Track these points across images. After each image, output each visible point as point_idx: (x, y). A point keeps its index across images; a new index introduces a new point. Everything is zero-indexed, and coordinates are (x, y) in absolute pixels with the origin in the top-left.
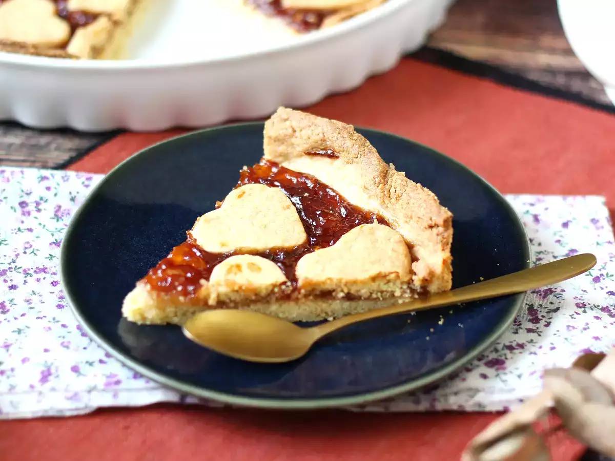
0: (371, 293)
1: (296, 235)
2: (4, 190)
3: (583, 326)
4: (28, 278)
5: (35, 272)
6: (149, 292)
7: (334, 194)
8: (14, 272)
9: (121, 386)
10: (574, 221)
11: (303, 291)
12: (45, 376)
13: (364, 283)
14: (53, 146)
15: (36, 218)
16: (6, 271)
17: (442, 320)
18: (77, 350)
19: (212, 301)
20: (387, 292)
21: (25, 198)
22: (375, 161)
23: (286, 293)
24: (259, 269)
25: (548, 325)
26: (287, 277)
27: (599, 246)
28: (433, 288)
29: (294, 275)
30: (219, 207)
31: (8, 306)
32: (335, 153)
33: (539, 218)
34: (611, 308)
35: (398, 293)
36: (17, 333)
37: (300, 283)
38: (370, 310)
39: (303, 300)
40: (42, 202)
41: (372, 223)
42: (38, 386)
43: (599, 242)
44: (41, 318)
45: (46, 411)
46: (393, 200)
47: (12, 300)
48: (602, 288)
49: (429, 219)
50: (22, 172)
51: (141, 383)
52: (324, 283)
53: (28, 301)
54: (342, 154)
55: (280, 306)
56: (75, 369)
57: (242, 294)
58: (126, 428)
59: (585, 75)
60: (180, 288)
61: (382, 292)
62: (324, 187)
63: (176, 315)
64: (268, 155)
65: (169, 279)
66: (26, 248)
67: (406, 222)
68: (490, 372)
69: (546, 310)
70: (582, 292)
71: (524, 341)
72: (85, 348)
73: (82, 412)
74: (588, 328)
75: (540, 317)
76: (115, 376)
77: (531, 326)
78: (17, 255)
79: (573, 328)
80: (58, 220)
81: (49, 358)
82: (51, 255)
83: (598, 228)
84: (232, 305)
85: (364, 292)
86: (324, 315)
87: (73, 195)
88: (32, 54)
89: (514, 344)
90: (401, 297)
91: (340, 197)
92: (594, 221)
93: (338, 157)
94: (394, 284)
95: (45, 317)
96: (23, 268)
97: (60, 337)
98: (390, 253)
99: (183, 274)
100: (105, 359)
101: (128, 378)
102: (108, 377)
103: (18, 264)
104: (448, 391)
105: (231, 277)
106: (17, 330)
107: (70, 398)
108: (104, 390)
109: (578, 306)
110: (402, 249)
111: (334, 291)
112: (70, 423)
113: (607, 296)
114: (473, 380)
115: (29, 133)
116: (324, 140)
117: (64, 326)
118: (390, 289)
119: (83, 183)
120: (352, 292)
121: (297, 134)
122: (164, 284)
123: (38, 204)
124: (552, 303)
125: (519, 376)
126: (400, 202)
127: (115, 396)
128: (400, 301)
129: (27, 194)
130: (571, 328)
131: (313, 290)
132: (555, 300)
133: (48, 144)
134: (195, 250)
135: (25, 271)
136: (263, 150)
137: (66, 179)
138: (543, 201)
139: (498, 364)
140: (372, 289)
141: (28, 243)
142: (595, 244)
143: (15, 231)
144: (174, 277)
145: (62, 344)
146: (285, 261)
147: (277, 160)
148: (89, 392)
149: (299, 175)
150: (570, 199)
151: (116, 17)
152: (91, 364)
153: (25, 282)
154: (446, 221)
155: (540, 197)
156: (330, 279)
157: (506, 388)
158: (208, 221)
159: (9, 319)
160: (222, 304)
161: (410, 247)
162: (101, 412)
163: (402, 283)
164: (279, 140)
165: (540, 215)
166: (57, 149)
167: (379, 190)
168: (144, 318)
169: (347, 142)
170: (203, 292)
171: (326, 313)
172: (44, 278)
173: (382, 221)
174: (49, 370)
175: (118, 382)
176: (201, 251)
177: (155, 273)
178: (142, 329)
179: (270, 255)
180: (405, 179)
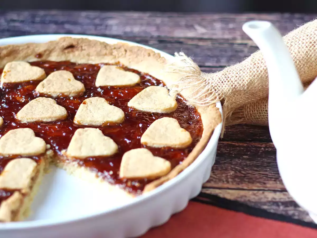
151: (23, 191)
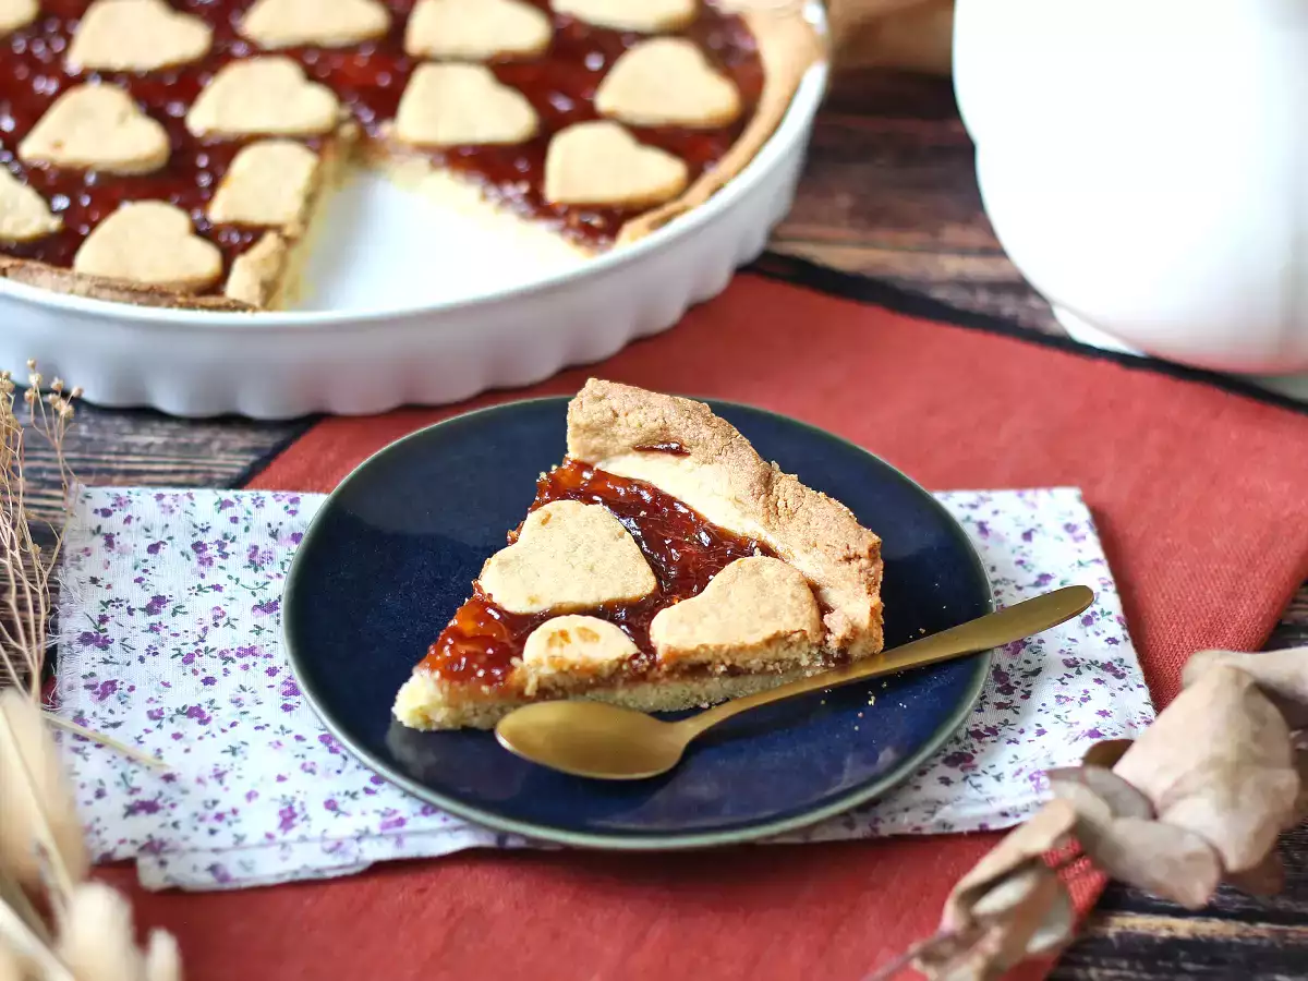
0: (765, 664)
1: (639, 581)
2: (167, 526)
3: (1081, 695)
4: (230, 666)
5: (238, 655)
6: (438, 682)
7: (687, 511)
8: (206, 658)
9: (407, 827)
10: (1039, 529)
11: (664, 667)
12: (288, 818)
13: (754, 649)
14: (216, 445)
15: (221, 567)
16: (193, 655)
17: (873, 698)
18: (327, 773)
19: (529, 690)
20: (789, 660)
21: (200, 537)
22: (749, 459)
23: (639, 670)
24: (595, 637)
25: (1027, 696)
26: (639, 647)
27: (1082, 568)
28: (856, 651)
29: (649, 643)
30: (514, 541)
31: (207, 712)
32: (684, 448)
33: (988, 527)
34: (1115, 664)
35: (805, 662)
36: (229, 754)
37: (660, 656)
38: (765, 690)
39: (665, 680)
40: (228, 541)
41: (752, 555)
42: (279, 836)
43: (1083, 562)
44: (262, 728)
45: (296, 872)
46: (783, 519)
47: (212, 702)
48: (1098, 634)
49: (844, 547)
50: (190, 496)
51: (434, 822)
52: (695, 652)
53: (237, 702)
54: (695, 449)
55: (630, 691)
56: (331, 805)
57: (575, 676)
58: (422, 891)
59: (1021, 287)
60: (481, 673)
61: (780, 661)
62: (670, 501)
63: (476, 715)
64: (573, 454)
65: (464, 660)
66: (216, 618)
67: (806, 551)
68: (954, 773)
69: (1021, 673)
70: (1069, 642)
71: (995, 723)
72: (339, 772)
73: (350, 871)
74: (1089, 698)
75: (1013, 685)
76: (395, 812)
77: (1001, 698)
78: (205, 630)
79: (1067, 699)
80: (256, 570)
81: (287, 789)
82: (258, 627)
83: (1076, 539)
84: (560, 693)
85: (755, 663)
86: (695, 700)
87: (274, 527)
88: (181, 306)
89: (982, 729)
90: (809, 667)
91: (696, 515)
92: (1070, 528)
93: (689, 454)
94: (799, 648)
95: (268, 725)
96: (219, 649)
97: (297, 756)
98: (789, 601)
99: (480, 650)
100: (372, 786)
101: (415, 815)
102: (383, 815)
103: (210, 643)
104: (897, 806)
105: (556, 651)
106: (228, 749)
107: (331, 851)
108: (381, 835)
109: (1068, 664)
110: (805, 594)
111: (709, 663)
112: (334, 888)
113: (1106, 645)
114: (931, 788)
115: (174, 426)
116: (664, 429)
117: (298, 738)
118: (793, 657)
119: (286, 508)
120: (738, 664)
121: (621, 419)
122: (456, 668)
123: (221, 545)
124: (1028, 662)
125: (998, 778)
126: (795, 522)
127: (399, 841)
128: (809, 674)
129: (203, 530)
130: (1063, 700)
131: (679, 664)
132: (1032, 657)
133: (208, 443)
134: (491, 611)
135: (222, 653)
136: (566, 445)
137: (258, 502)
138: (990, 500)
139: (962, 760)
140: (766, 656)
141: (218, 608)
142: (1077, 564)
143: (194, 591)
144: (471, 657)
145: (303, 766)
146: (630, 621)
147: (590, 459)
148: (359, 839)
149: (627, 482)
150: (1029, 494)
151: (288, 232)
152: (353, 796)
153: (226, 672)
154: (871, 550)
155: (983, 493)
156: (705, 647)
157: (982, 797)
158: (503, 564)
159: (213, 732)
160: (545, 693)
161: (815, 589)
162: (380, 868)
163: (810, 646)
164: (593, 430)
165: (987, 523)
166: (223, 449)
167: (760, 505)
168: (428, 721)
169: (702, 430)
170: (516, 676)
171: (699, 697)
172: (255, 664)
173: (767, 551)
174: (291, 808)
175: (401, 822)
176: (500, 611)
177: (440, 651)
178: (427, 738)
179: (605, 611)
180: (799, 485)
